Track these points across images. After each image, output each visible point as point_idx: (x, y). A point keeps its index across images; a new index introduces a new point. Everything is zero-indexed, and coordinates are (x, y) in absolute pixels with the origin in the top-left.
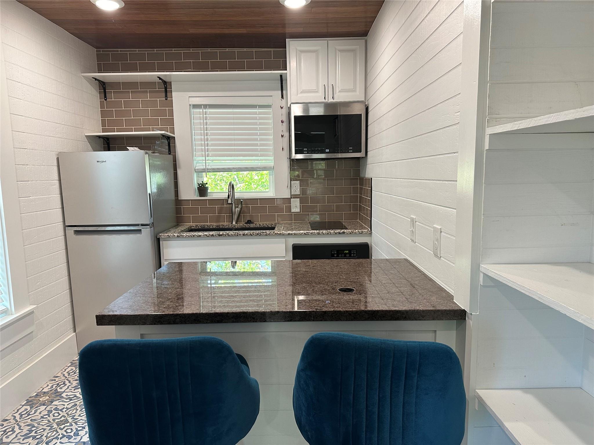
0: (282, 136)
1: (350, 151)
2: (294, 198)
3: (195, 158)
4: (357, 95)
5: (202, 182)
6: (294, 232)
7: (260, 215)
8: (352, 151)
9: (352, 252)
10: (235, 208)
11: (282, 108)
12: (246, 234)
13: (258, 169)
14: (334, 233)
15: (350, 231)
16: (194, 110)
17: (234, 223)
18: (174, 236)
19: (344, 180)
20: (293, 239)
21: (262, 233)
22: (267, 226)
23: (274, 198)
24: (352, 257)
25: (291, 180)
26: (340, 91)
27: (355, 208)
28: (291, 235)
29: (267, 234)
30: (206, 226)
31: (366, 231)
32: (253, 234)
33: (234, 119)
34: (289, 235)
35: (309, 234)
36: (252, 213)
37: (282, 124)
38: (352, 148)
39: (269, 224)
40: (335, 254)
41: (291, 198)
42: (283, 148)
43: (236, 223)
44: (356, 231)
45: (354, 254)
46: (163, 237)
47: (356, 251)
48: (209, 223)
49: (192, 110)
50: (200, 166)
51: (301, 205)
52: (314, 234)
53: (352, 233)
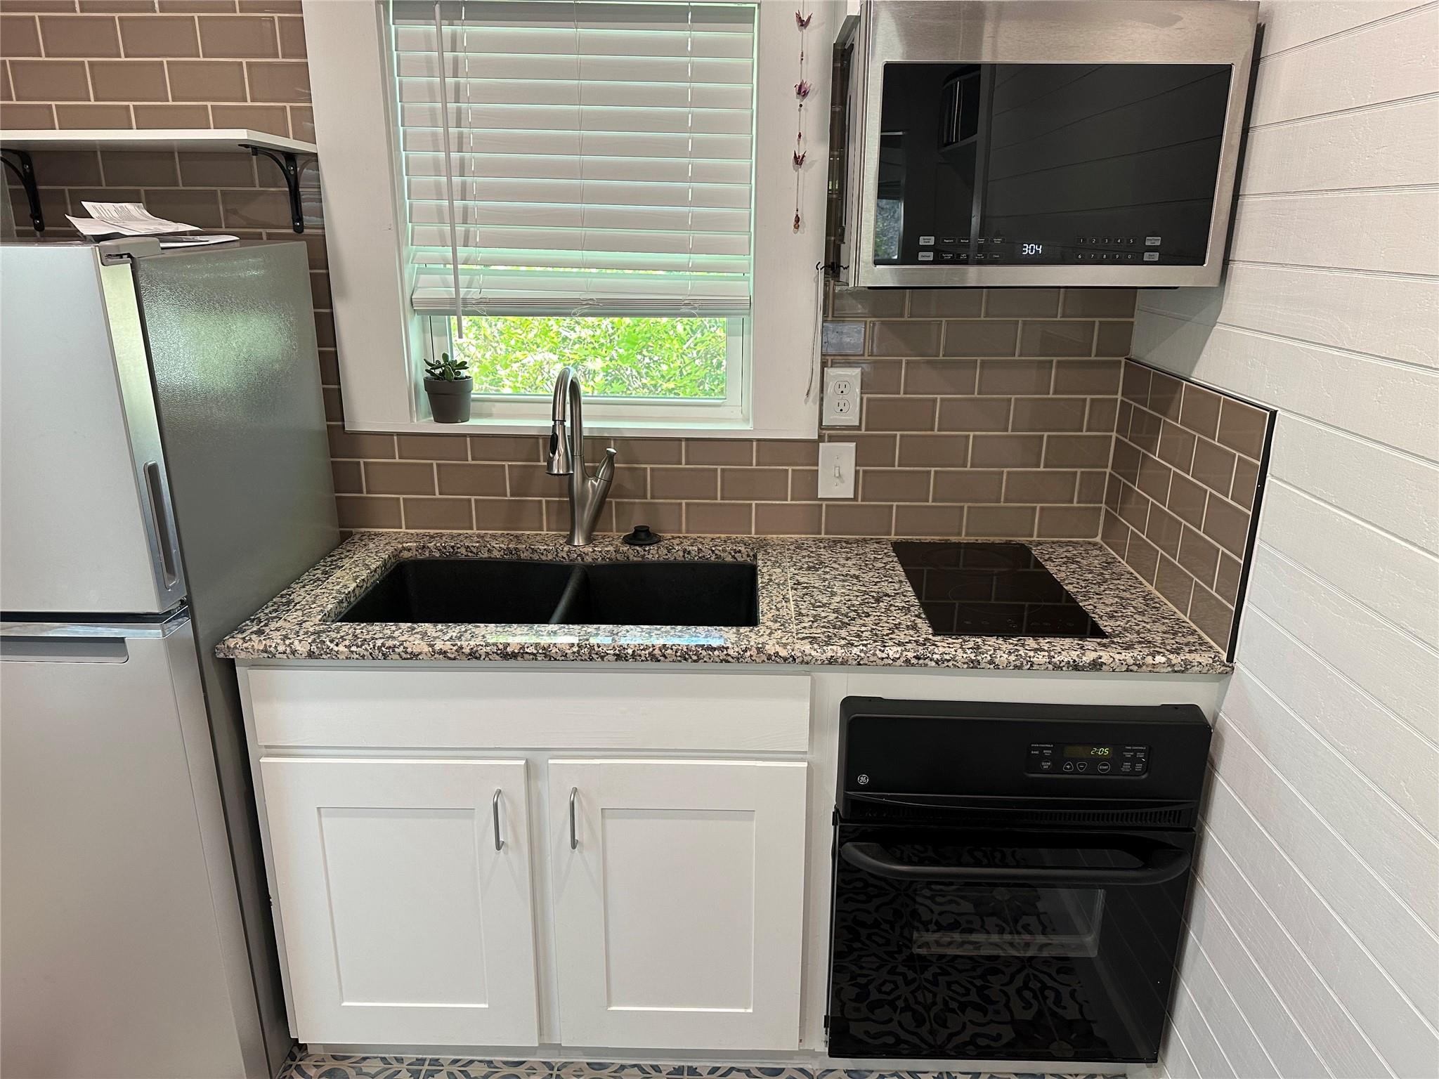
0: (798, 161)
1: (1147, 257)
2: (832, 439)
5: (445, 357)
7: (687, 504)
8: (1156, 256)
9: (1128, 755)
10: (584, 480)
11: (803, 24)
13: (684, 310)
16: (402, 29)
17: (579, 540)
19: (1057, 367)
22: (718, 557)
23: (750, 440)
24: (1126, 774)
25: (824, 365)
27: (1092, 489)
28: (842, 664)
29: (728, 655)
30: (463, 550)
31: (1206, 660)
32: (664, 656)
34: (830, 663)
35: (926, 665)
36: (653, 497)
38: (1158, 243)
39: (724, 551)
40: (1046, 759)
41: (821, 438)
42: (797, 219)
47: (1149, 754)
48: (475, 531)
50: (434, 288)
51: (861, 469)
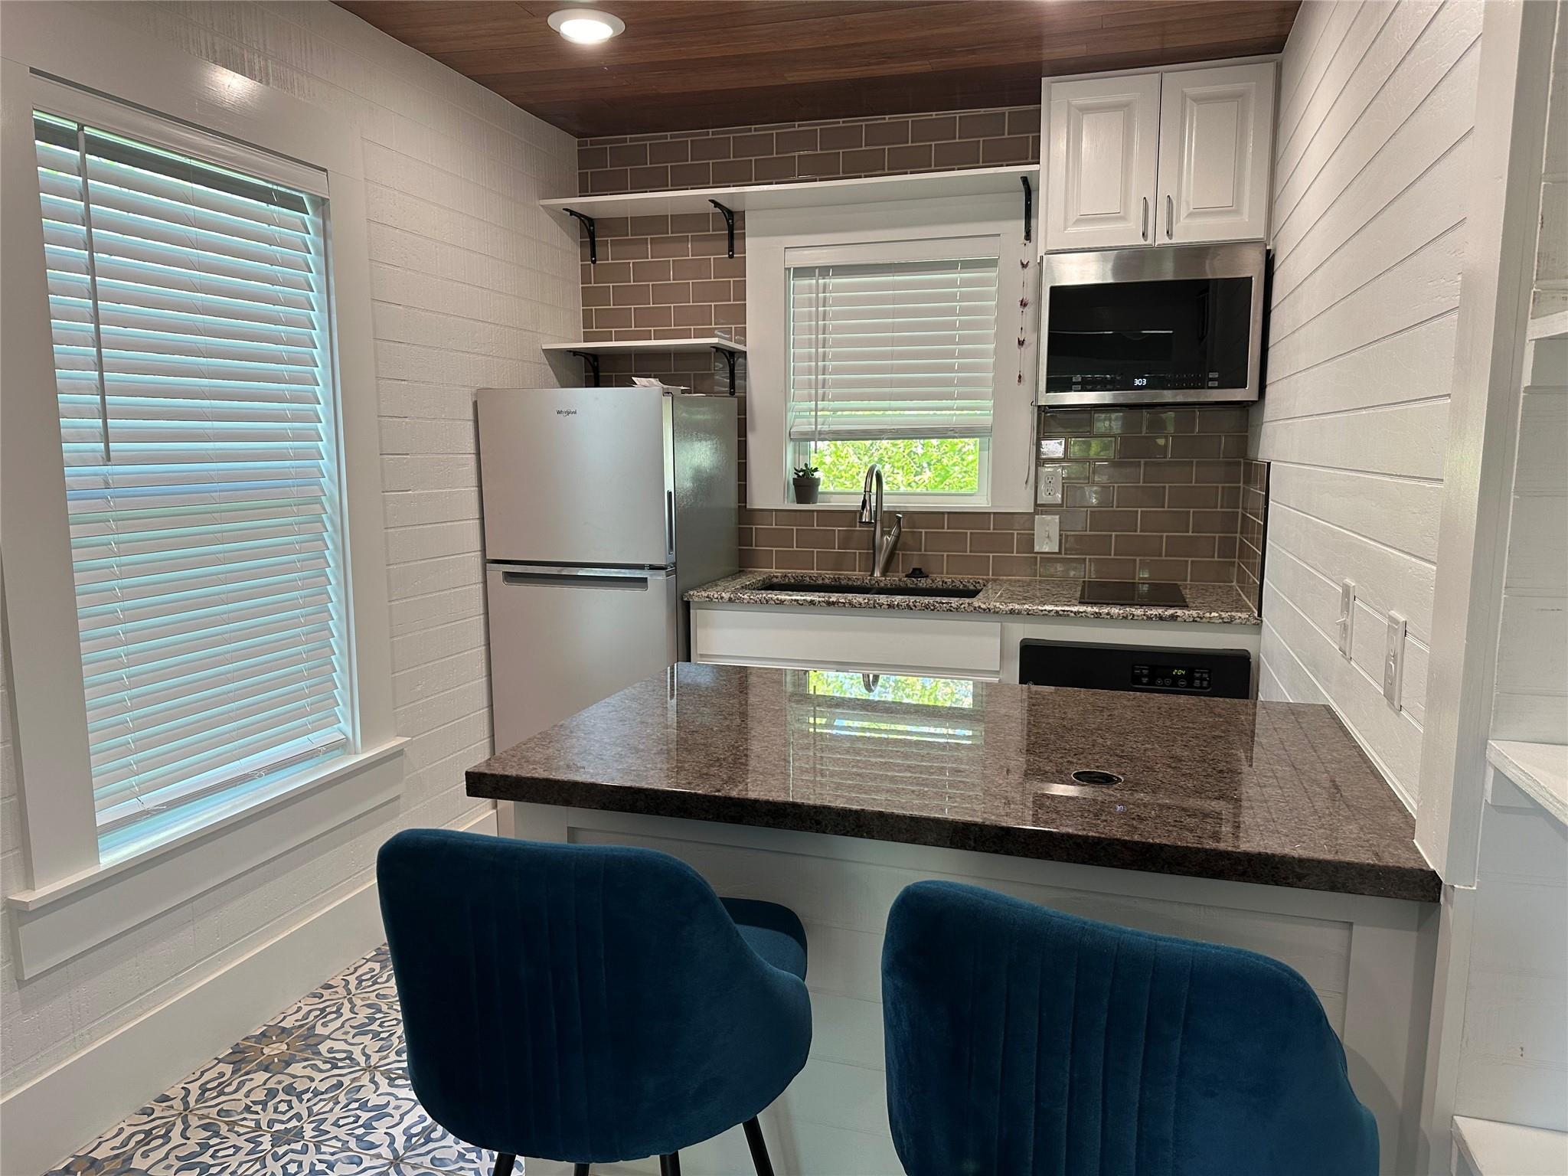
0: (1021, 343)
1: (1210, 384)
3: (791, 404)
4: (1245, 225)
5: (806, 465)
6: (1026, 606)
7: (948, 556)
8: (1216, 384)
9: (1198, 675)
10: (882, 536)
11: (1024, 266)
12: (896, 603)
13: (948, 434)
14: (1145, 618)
15: (1194, 613)
16: (797, 283)
17: (877, 574)
18: (722, 598)
19: (1196, 466)
20: (1022, 625)
21: (937, 605)
22: (965, 586)
23: (989, 513)
24: (1197, 688)
25: (1038, 465)
26: (1190, 215)
27: (1227, 548)
28: (1018, 614)
29: (951, 606)
30: (808, 579)
31: (1244, 615)
32: (915, 606)
33: (894, 300)
34: (1011, 613)
35: (1068, 615)
36: (925, 551)
37: (1022, 310)
38: (1217, 376)
39: (969, 582)
40: (1145, 676)
41: (1036, 512)
42: (1020, 377)
43: (884, 573)
44: (1214, 614)
45: (1202, 679)
46: (696, 599)
47: (1209, 673)
48: (815, 571)
49: (792, 282)
50: (804, 426)
52: (1083, 615)
53: (1198, 619)
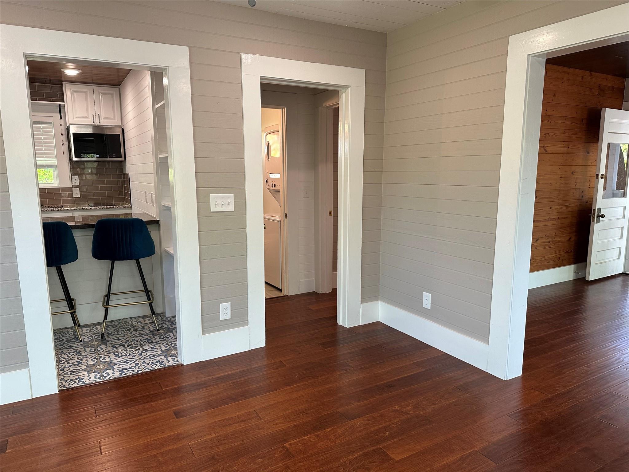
0: (63, 144)
1: (114, 157)
2: (75, 187)
4: (116, 122)
6: (78, 208)
11: (61, 125)
13: (44, 167)
14: (107, 208)
19: (112, 175)
21: (54, 209)
23: (59, 188)
25: (71, 175)
26: (104, 119)
27: (121, 194)
31: (128, 206)
35: (89, 209)
37: (61, 136)
38: (115, 155)
39: (56, 206)
41: (73, 187)
42: (64, 153)
44: (122, 206)
51: (81, 192)
52: (93, 208)
53: (118, 208)
